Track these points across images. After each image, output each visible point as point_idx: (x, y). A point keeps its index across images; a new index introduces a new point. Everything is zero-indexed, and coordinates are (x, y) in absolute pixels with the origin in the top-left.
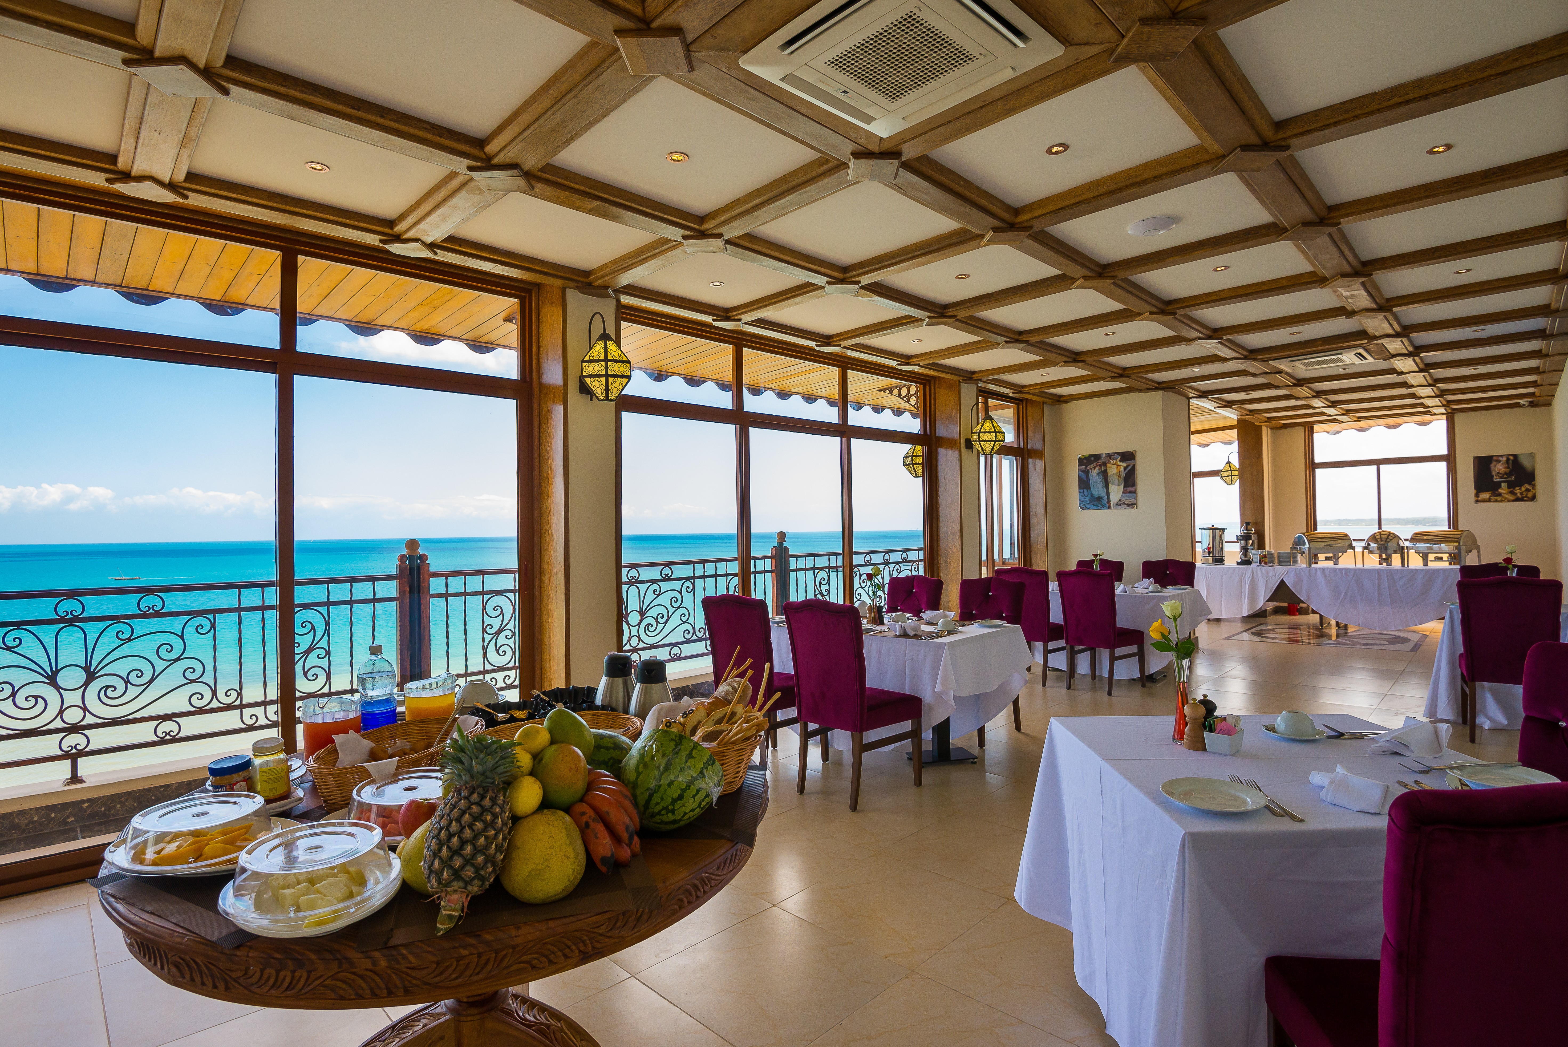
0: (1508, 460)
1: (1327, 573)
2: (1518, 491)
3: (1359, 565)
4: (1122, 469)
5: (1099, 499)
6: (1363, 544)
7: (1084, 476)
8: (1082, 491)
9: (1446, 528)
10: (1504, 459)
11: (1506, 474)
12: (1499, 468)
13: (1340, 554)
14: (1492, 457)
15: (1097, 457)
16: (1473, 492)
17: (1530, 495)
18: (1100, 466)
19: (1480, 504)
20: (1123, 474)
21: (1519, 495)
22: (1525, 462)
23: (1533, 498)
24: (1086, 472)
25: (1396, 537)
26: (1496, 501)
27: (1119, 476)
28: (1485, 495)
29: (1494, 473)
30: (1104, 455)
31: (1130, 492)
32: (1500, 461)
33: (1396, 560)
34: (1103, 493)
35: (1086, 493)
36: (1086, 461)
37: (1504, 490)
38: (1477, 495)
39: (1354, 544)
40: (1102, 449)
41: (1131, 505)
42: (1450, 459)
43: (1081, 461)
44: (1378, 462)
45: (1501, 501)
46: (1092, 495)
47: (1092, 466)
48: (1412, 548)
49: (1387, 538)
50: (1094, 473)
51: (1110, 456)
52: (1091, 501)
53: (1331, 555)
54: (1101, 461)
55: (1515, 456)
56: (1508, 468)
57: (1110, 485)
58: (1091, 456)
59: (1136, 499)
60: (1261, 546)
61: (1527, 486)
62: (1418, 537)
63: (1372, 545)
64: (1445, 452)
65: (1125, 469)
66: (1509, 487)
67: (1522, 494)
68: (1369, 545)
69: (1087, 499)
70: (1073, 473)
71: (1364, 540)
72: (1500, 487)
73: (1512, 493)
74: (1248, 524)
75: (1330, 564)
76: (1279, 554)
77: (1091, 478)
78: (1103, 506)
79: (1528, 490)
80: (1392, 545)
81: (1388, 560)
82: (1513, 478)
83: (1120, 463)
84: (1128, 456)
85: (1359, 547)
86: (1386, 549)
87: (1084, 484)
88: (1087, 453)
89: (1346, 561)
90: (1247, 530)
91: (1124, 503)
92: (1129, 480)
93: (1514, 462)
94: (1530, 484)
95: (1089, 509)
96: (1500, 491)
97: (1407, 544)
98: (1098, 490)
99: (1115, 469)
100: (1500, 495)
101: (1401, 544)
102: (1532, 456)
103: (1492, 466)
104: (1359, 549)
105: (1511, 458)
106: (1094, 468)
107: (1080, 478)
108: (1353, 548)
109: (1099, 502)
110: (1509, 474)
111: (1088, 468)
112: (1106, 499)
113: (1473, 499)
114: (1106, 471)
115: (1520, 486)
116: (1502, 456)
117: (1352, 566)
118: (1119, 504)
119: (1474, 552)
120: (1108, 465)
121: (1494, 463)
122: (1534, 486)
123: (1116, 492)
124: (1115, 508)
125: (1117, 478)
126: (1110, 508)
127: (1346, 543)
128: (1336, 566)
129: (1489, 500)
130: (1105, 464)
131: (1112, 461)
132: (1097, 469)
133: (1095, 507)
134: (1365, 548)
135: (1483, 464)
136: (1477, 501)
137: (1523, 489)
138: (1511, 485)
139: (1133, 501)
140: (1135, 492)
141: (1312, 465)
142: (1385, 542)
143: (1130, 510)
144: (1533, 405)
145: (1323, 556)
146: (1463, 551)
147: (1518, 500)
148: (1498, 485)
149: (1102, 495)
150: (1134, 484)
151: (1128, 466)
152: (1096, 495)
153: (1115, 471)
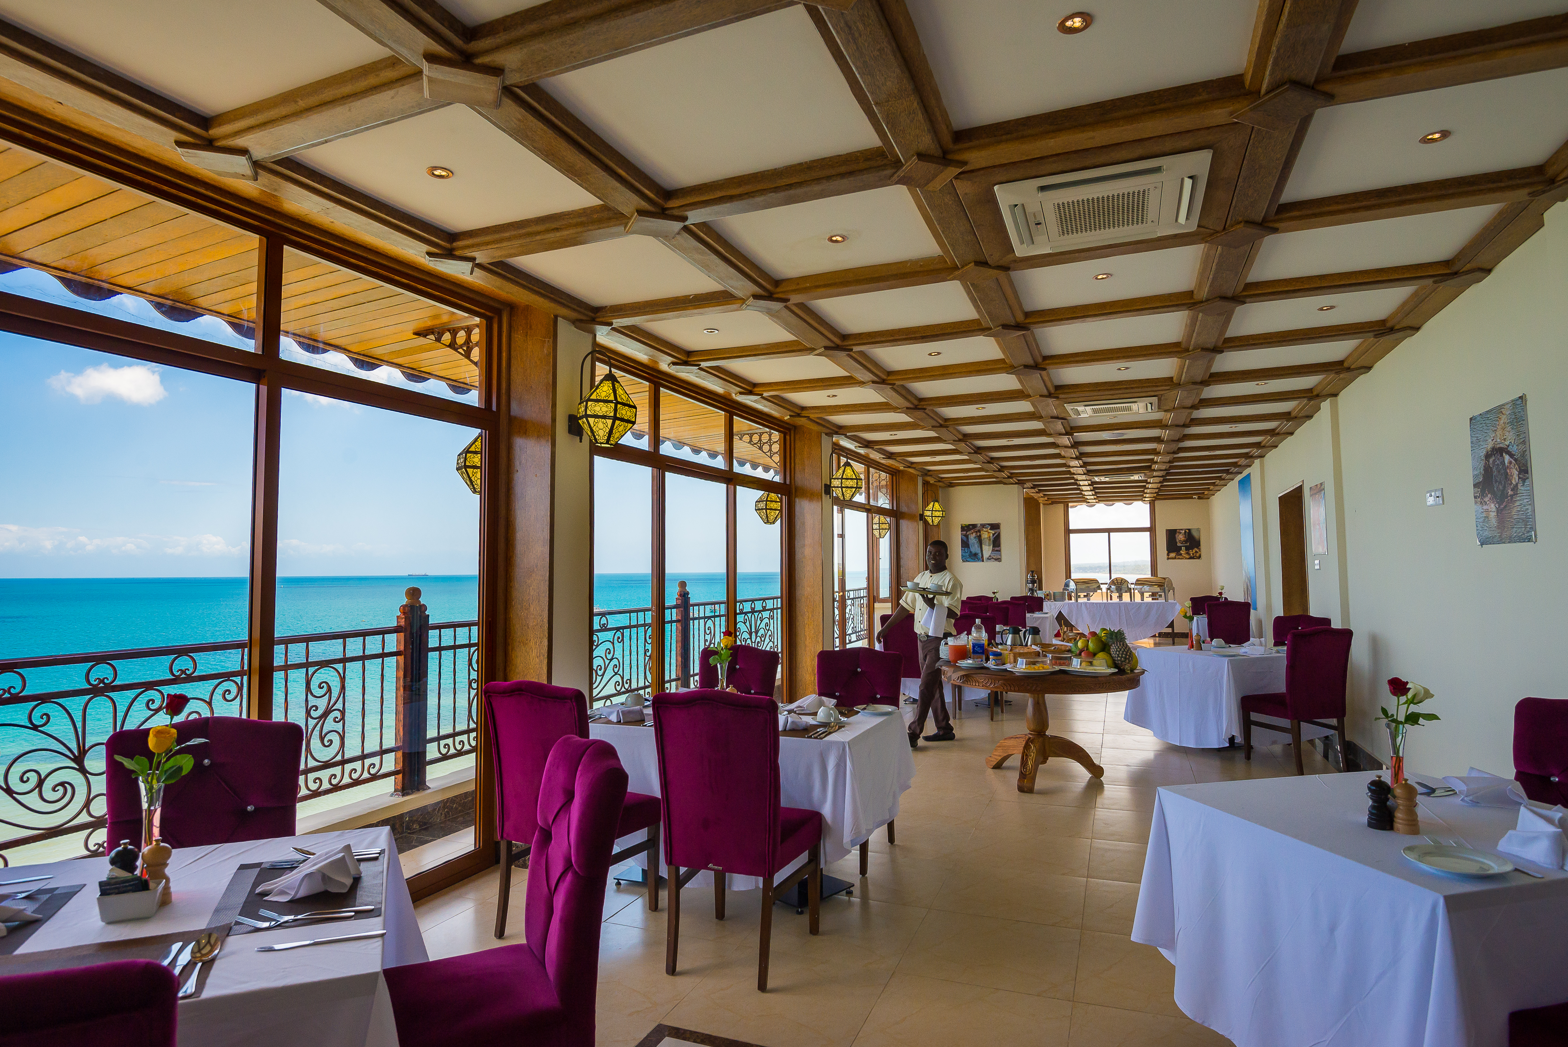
0: (1185, 532)
1: (1088, 605)
2: (1191, 552)
3: (1104, 601)
4: (991, 535)
5: (976, 555)
6: (1106, 586)
7: (965, 539)
8: (963, 549)
9: (1150, 576)
11: (1184, 541)
12: (1180, 537)
13: (1091, 594)
14: (1175, 530)
15: (974, 526)
16: (1166, 552)
17: (1198, 555)
18: (976, 532)
19: (1170, 560)
20: (992, 539)
21: (1191, 555)
22: (1195, 534)
23: (1199, 557)
24: (967, 536)
25: (1126, 581)
26: (1179, 559)
27: (990, 540)
28: (1173, 555)
29: (1177, 541)
30: (979, 525)
31: (997, 551)
32: (1181, 533)
33: (1126, 597)
34: (978, 550)
35: (966, 551)
36: (967, 529)
37: (1183, 551)
38: (1168, 555)
39: (1102, 586)
40: (978, 521)
41: (999, 560)
42: (1152, 530)
43: (963, 529)
44: (1109, 531)
45: (1182, 559)
46: (971, 552)
47: (970, 532)
48: (1136, 589)
49: (1121, 582)
50: (972, 537)
51: (983, 526)
52: (970, 556)
53: (1085, 594)
54: (977, 529)
55: (1189, 530)
56: (1185, 537)
57: (983, 546)
58: (970, 525)
59: (1001, 555)
60: (1040, 588)
62: (1139, 582)
63: (1113, 587)
64: (1149, 526)
65: (993, 535)
66: (1186, 550)
67: (1193, 554)
68: (1110, 587)
69: (967, 554)
70: (957, 536)
71: (1107, 584)
72: (1181, 549)
73: (1188, 553)
74: (1032, 572)
75: (1085, 600)
76: (1054, 593)
77: (970, 540)
78: (978, 560)
79: (1196, 552)
80: (1124, 586)
81: (1120, 597)
82: (1188, 544)
83: (990, 531)
84: (995, 527)
85: (1104, 587)
86: (1121, 590)
87: (965, 544)
88: (968, 523)
89: (1097, 598)
90: (1033, 576)
91: (993, 558)
92: (996, 542)
93: (1189, 534)
94: (1197, 548)
95: (969, 561)
96: (1181, 552)
97: (1133, 586)
98: (975, 548)
99: (986, 535)
100: (1181, 555)
102: (1198, 530)
103: (1176, 536)
104: (1104, 590)
105: (1187, 531)
106: (972, 533)
107: (962, 539)
108: (1101, 589)
109: (975, 557)
110: (1186, 542)
111: (968, 533)
112: (980, 555)
113: (1166, 557)
114: (980, 536)
115: (1192, 549)
116: (1182, 530)
117: (1101, 601)
118: (989, 559)
119: (1171, 591)
120: (982, 532)
121: (1177, 534)
122: (1200, 549)
123: (987, 550)
124: (986, 561)
125: (987, 541)
126: (983, 561)
127: (1095, 586)
128: (1088, 601)
129: (1175, 558)
130: (979, 531)
131: (984, 530)
132: (974, 534)
133: (972, 560)
134: (1108, 589)
135: (1171, 534)
136: (1168, 559)
137: (1194, 551)
138: (1187, 549)
139: (999, 557)
140: (1000, 551)
141: (1068, 532)
142: (1119, 585)
143: (997, 563)
144: (1199, 498)
145: (1082, 595)
146: (1167, 591)
147: (1191, 558)
148: (1180, 548)
149: (977, 552)
150: (999, 546)
151: (995, 533)
152: (973, 552)
153: (986, 536)
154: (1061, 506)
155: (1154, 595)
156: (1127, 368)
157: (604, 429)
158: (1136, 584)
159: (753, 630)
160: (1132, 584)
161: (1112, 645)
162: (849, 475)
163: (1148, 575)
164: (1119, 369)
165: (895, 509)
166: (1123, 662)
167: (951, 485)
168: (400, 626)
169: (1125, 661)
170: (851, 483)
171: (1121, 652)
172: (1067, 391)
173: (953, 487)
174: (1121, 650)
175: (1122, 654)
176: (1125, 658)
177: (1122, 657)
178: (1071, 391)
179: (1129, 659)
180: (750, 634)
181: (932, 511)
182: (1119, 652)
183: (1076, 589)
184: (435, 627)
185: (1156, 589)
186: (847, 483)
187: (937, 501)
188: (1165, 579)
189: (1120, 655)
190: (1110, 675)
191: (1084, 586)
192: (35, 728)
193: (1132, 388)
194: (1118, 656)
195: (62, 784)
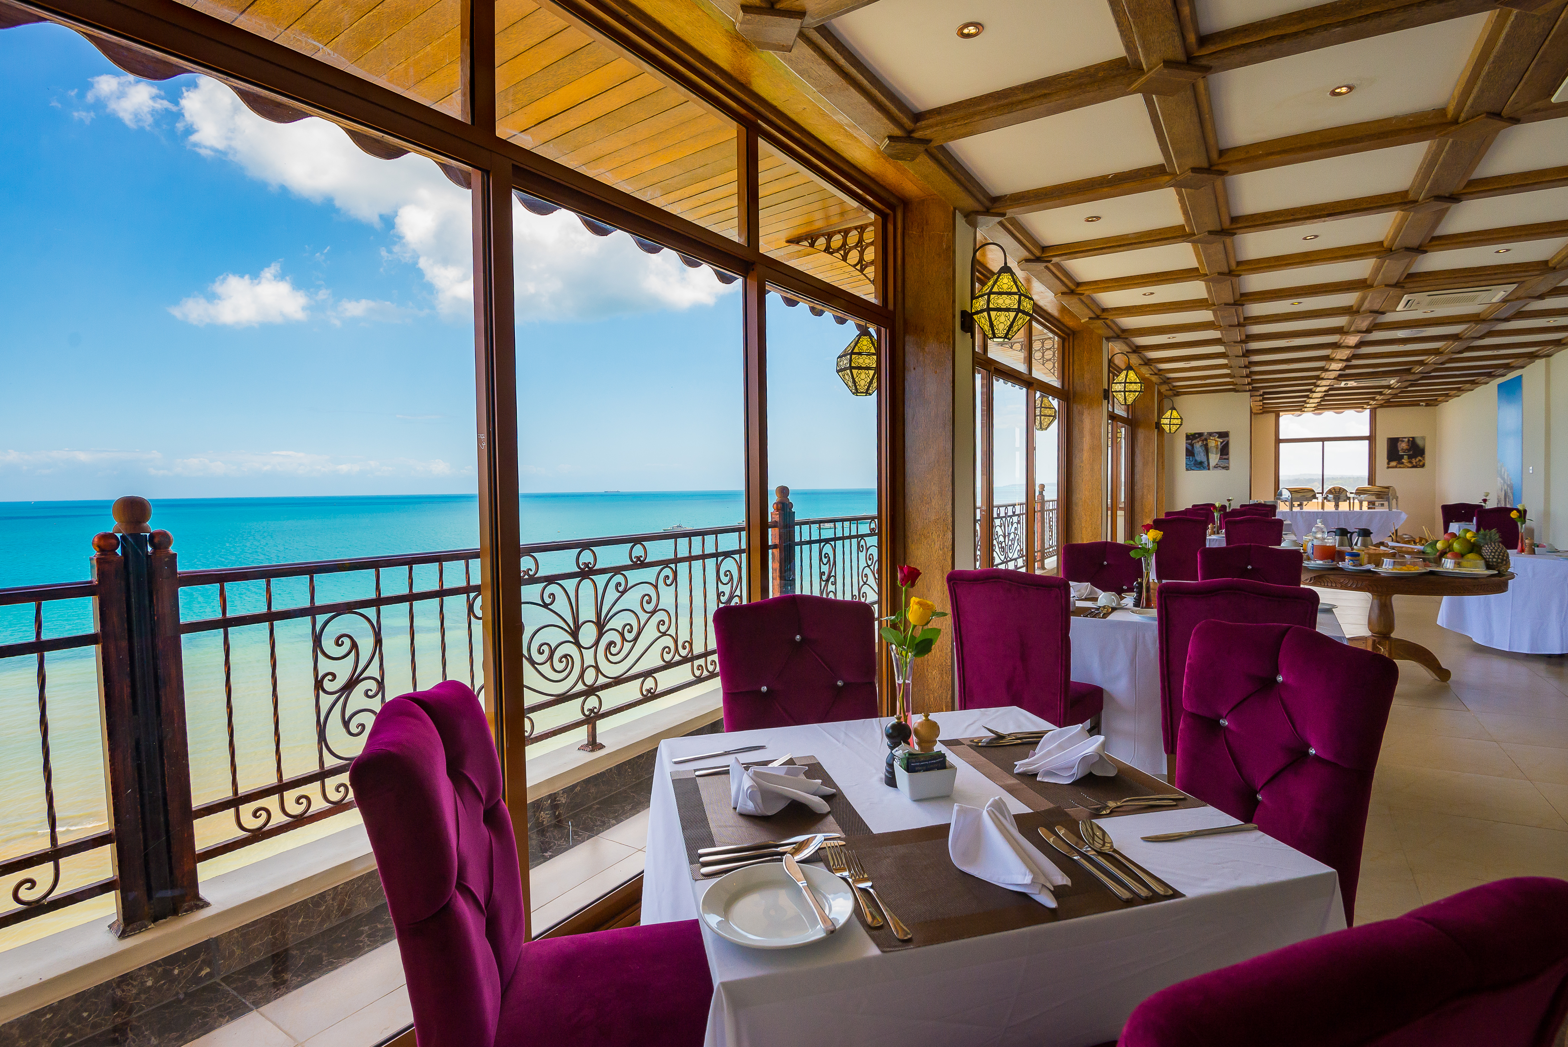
0: (1409, 440)
2: (1414, 461)
3: (1320, 510)
4: (1219, 443)
5: (1201, 463)
6: (1322, 495)
7: (1190, 447)
8: (1188, 457)
9: (1367, 485)
10: (1406, 440)
11: (1407, 449)
12: (1403, 446)
13: (1305, 503)
14: (1398, 439)
16: (1386, 461)
17: (1421, 464)
18: (1203, 441)
19: (1390, 469)
20: (1220, 447)
21: (1414, 463)
22: (1419, 442)
23: (1423, 466)
24: (1192, 445)
25: (1344, 490)
26: (1400, 467)
27: (1217, 448)
28: (1393, 464)
29: (1399, 449)
30: (1206, 434)
31: (1225, 459)
32: (1403, 441)
33: (1343, 506)
34: (1204, 459)
35: (1191, 459)
36: (1191, 437)
37: (1405, 460)
38: (1388, 464)
39: (1318, 495)
40: (1205, 430)
41: (1226, 468)
42: (1371, 438)
43: (1188, 437)
44: (1323, 440)
45: (1404, 467)
46: (1196, 460)
47: (1196, 441)
48: (1355, 498)
49: (1339, 491)
50: (1198, 446)
51: (1210, 434)
52: (1195, 464)
53: (1299, 503)
54: (1203, 438)
55: (1413, 438)
56: (1408, 446)
57: (1210, 454)
59: (1229, 464)
61: (1420, 458)
63: (1330, 496)
64: (1368, 434)
65: (1221, 443)
66: (1409, 459)
67: (1416, 463)
68: (1327, 496)
69: (1192, 463)
70: (1181, 445)
71: (1323, 493)
73: (1410, 462)
77: (1195, 449)
78: (1204, 468)
79: (1420, 461)
80: (1343, 495)
81: (1337, 506)
82: (1411, 453)
83: (1218, 439)
84: (1224, 435)
85: (1320, 496)
86: (1339, 498)
87: (1190, 453)
88: (1193, 432)
89: (1311, 507)
91: (1220, 466)
92: (1224, 451)
93: (1412, 442)
94: (1421, 456)
95: (1193, 470)
96: (1403, 460)
97: (1352, 495)
98: (1200, 456)
100: (1403, 463)
101: (1348, 496)
102: (1423, 438)
103: (1399, 444)
104: (1320, 500)
105: (1411, 439)
106: (1198, 442)
107: (1186, 448)
108: (1317, 498)
109: (1200, 465)
110: (1409, 450)
111: (1193, 442)
112: (1206, 463)
113: (1386, 466)
114: (1207, 445)
115: (1415, 457)
116: (1405, 438)
117: (1317, 510)
118: (1215, 467)
120: (1209, 441)
121: (1400, 442)
122: (1424, 458)
123: (1214, 459)
124: (1213, 470)
125: (1215, 450)
127: (1311, 494)
128: (1303, 511)
129: (1396, 467)
130: (1206, 440)
131: (1211, 438)
132: (1200, 443)
133: (1198, 469)
134: (1324, 498)
135: (1393, 443)
136: (1388, 468)
137: (1417, 460)
138: (1410, 457)
139: (1227, 465)
140: (1228, 459)
141: (1278, 441)
142: (1338, 494)
143: (1224, 471)
144: (1427, 405)
145: (1296, 504)
146: (1391, 500)
147: (1414, 467)
148: (1402, 457)
149: (1203, 460)
150: (1227, 454)
151: (1223, 442)
152: (1199, 461)
153: (1214, 445)
154: (1272, 416)
155: (1372, 504)
156: (1508, 250)
157: (1005, 323)
158: (1356, 493)
159: (1007, 534)
160: (1351, 493)
161: (1483, 546)
162: (1133, 379)
163: (1365, 485)
164: (1498, 252)
165: (1130, 417)
166: (1498, 563)
167: (1178, 394)
168: (776, 522)
169: (1502, 563)
170: (1135, 387)
171: (1497, 553)
172: (1418, 279)
173: (1178, 395)
174: (1496, 551)
175: (1498, 556)
176: (1503, 560)
177: (1498, 558)
178: (1422, 279)
179: (1506, 560)
180: (1005, 537)
181: (1171, 418)
182: (1494, 553)
183: (1291, 498)
184: (797, 524)
185: (1373, 498)
186: (1131, 387)
187: (1175, 409)
188: (1388, 488)
189: (1496, 557)
190: (1488, 576)
191: (1299, 495)
192: (546, 606)
193: (1496, 274)
194: (1494, 557)
195: (565, 656)
